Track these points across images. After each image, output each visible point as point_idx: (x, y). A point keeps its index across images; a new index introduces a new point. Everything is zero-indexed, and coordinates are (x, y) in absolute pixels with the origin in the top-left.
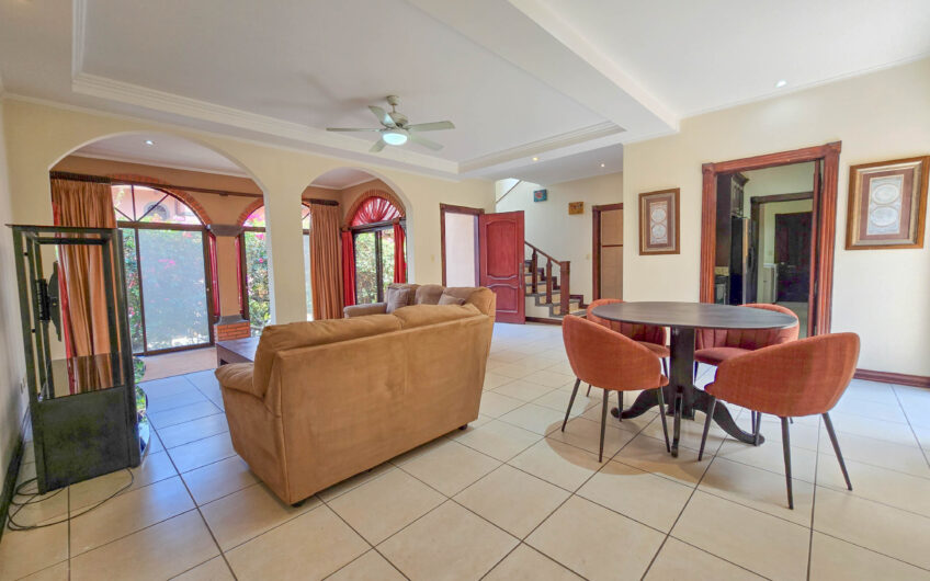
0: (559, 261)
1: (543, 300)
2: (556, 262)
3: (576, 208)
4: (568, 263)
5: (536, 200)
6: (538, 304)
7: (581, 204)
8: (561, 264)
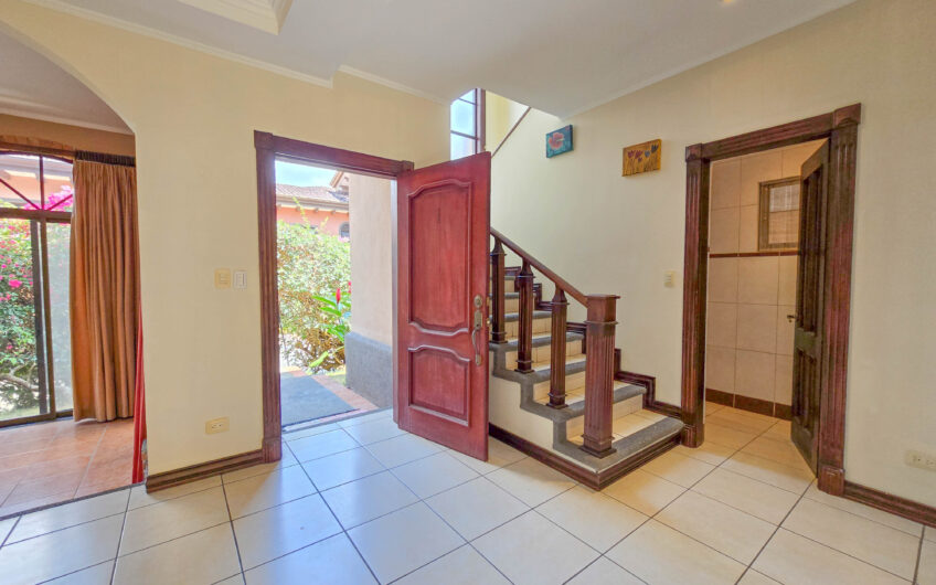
0: (586, 292)
1: (541, 393)
2: (578, 296)
3: (642, 159)
4: (611, 301)
5: (551, 154)
6: (528, 403)
7: (655, 147)
8: (589, 301)
